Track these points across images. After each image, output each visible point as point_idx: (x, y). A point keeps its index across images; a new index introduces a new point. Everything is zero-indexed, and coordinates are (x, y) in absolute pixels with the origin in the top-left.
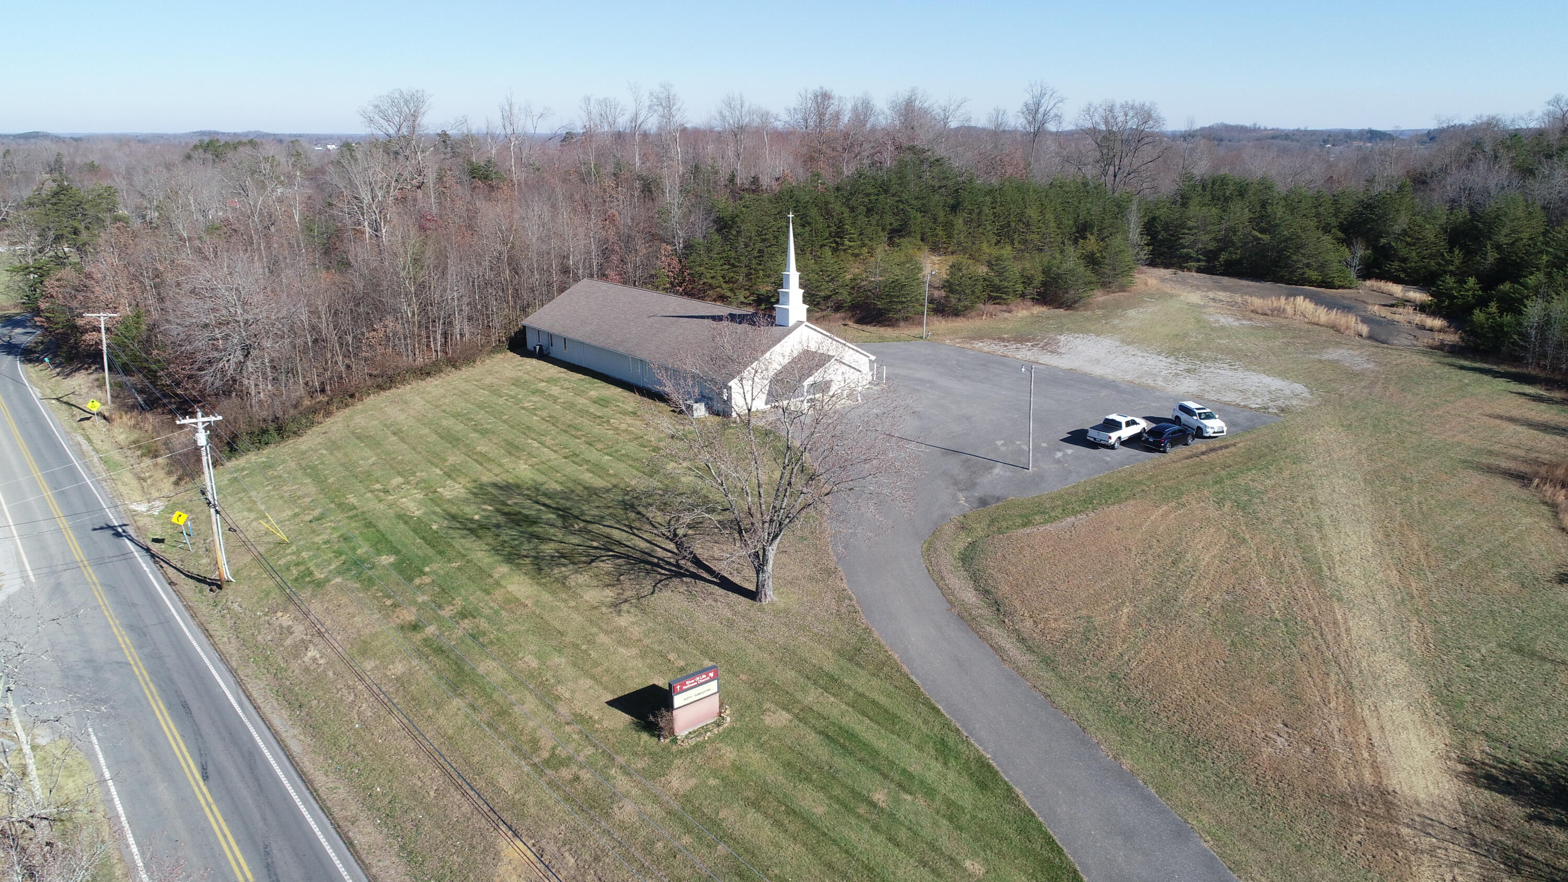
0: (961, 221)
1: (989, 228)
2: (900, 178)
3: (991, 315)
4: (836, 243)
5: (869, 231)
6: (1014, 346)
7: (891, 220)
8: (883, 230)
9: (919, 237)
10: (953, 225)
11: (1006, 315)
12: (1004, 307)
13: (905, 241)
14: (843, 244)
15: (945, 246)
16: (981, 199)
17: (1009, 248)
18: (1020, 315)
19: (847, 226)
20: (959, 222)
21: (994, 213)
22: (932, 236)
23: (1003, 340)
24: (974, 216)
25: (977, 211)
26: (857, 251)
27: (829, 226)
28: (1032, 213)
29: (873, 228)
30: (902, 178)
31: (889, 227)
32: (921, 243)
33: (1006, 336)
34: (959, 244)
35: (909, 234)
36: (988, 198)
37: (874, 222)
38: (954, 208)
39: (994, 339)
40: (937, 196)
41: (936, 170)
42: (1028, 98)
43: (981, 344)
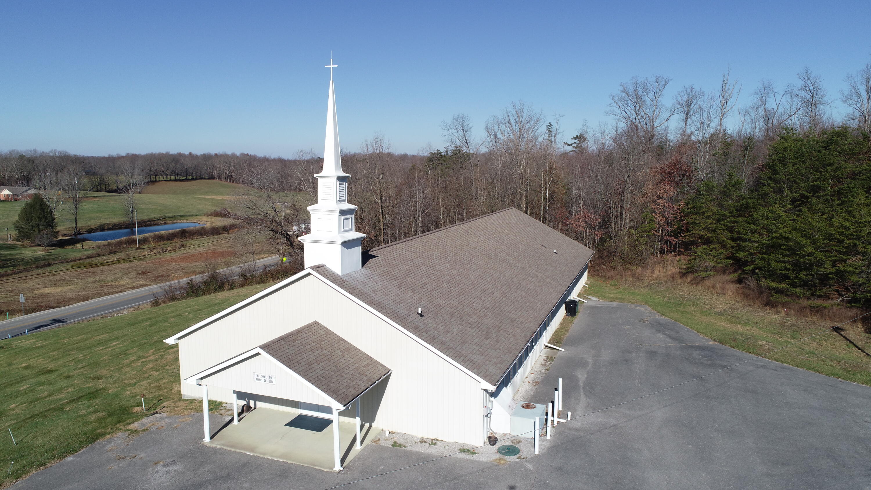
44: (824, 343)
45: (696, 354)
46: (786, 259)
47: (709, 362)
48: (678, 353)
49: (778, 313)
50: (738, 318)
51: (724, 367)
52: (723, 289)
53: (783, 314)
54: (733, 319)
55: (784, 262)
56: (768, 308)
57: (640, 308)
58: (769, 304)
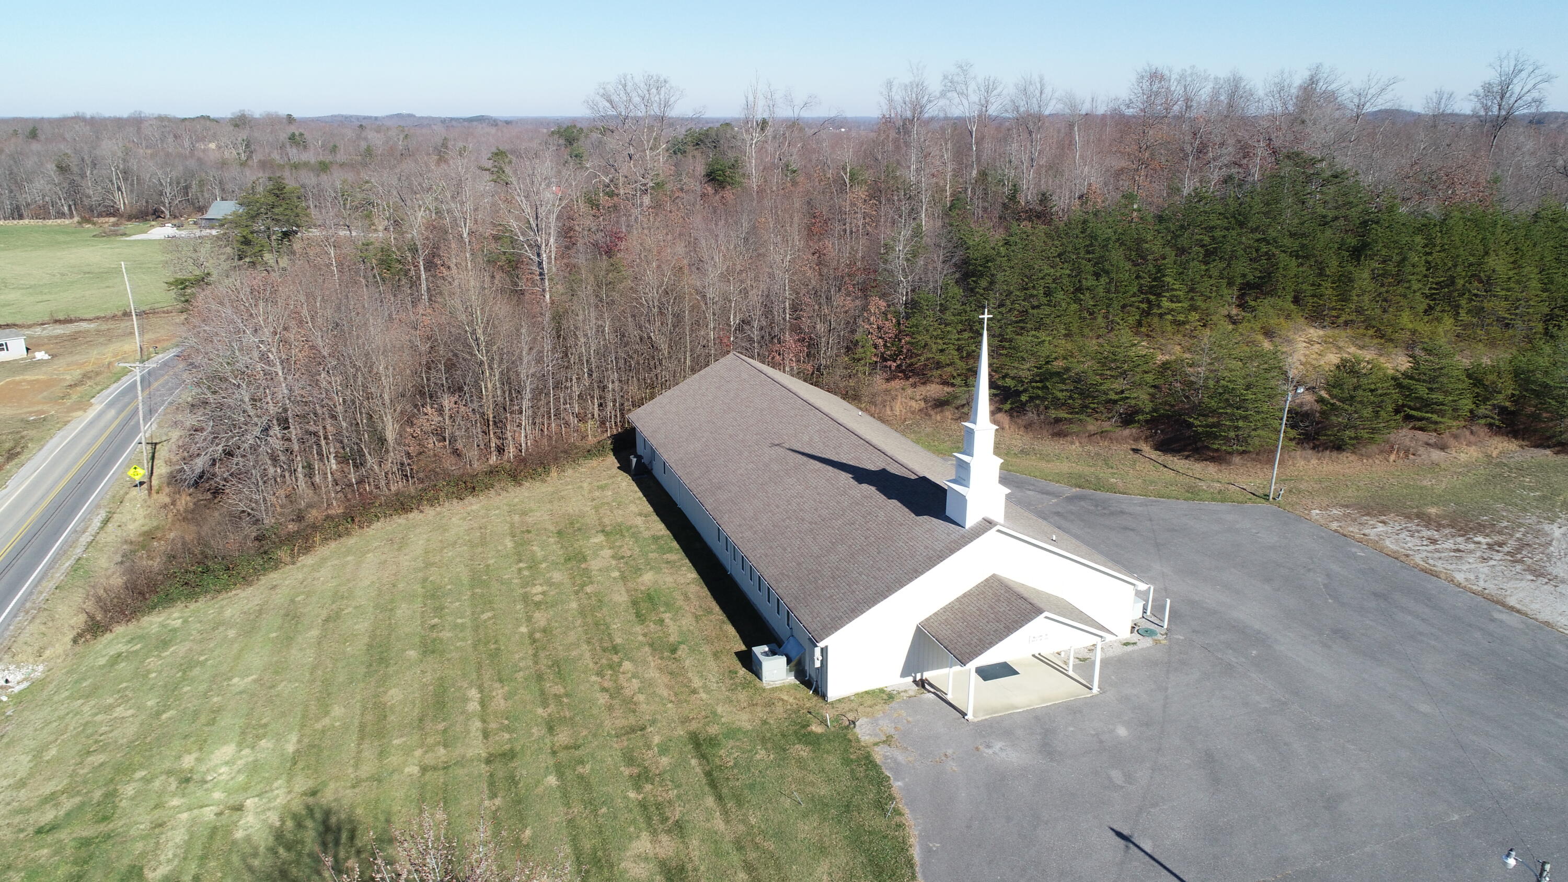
0: (1366, 275)
1: (1416, 286)
2: (1267, 204)
3: (1407, 452)
4: (1149, 302)
5: (1204, 286)
6: (1450, 544)
7: (1242, 268)
8: (1230, 284)
9: (1289, 298)
10: (1351, 280)
11: (1436, 455)
12: (1432, 438)
13: (1266, 306)
14: (1159, 306)
15: (1334, 313)
16: (1404, 239)
17: (1448, 322)
18: (1463, 457)
19: (1167, 279)
20: (1363, 276)
21: (1427, 262)
22: (1313, 296)
23: (1427, 521)
24: (1391, 267)
25: (1396, 258)
26: (1181, 318)
27: (1138, 277)
28: (1498, 264)
29: (1212, 281)
30: (1271, 202)
31: (1239, 281)
32: (1292, 307)
33: (1433, 511)
34: (1359, 311)
35: (1272, 293)
36: (1418, 239)
37: (1215, 273)
38: (1358, 253)
39: (1408, 517)
40: (1329, 233)
41: (1332, 189)
42: (1492, 77)
43: (1381, 528)
44: (1138, 469)
46: (1067, 387)
49: (1072, 443)
50: (1046, 455)
53: (1077, 443)
54: (1044, 458)
55: (1065, 390)
56: (1058, 438)
58: (1060, 434)
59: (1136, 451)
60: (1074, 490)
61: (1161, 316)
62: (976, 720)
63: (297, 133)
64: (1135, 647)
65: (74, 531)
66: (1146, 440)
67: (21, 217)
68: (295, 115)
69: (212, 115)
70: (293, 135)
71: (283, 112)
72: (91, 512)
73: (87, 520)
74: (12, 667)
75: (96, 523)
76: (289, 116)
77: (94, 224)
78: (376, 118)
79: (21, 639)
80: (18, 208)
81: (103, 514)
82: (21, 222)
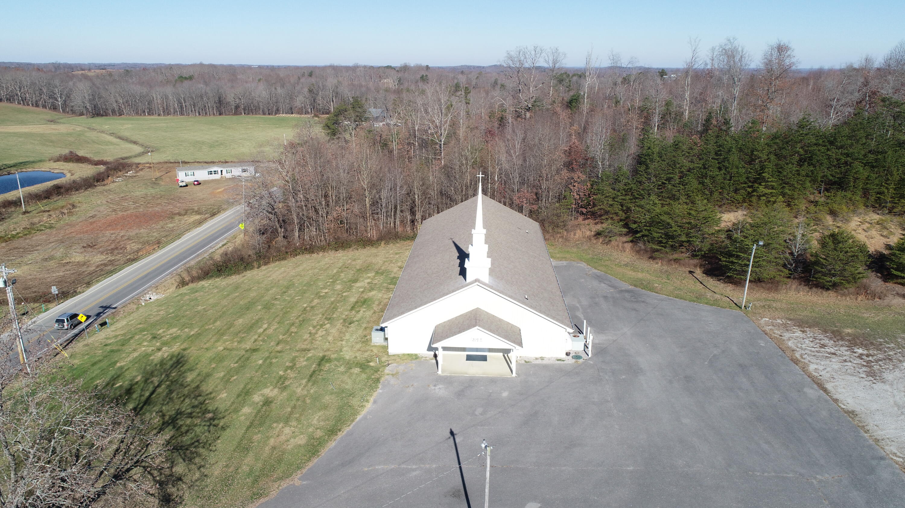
3: (874, 297)
15: (891, 205)
22: (877, 193)
23: (836, 335)
32: (860, 199)
33: (848, 331)
39: (826, 332)
43: (797, 334)
44: (684, 282)
45: (626, 295)
46: (661, 231)
47: (635, 300)
48: (618, 295)
49: (657, 263)
50: (637, 268)
51: (643, 302)
52: (623, 247)
53: (660, 264)
54: (635, 269)
55: (659, 233)
56: (651, 260)
57: (581, 265)
58: (652, 258)
59: (691, 272)
60: (630, 287)
61: (759, 197)
62: (442, 375)
63: (425, 75)
64: (562, 362)
65: (211, 247)
66: (701, 266)
67: (292, 113)
68: (430, 66)
69: (393, 65)
70: (423, 76)
71: (424, 64)
72: (221, 241)
73: (218, 243)
74: (154, 294)
75: (220, 245)
76: (427, 66)
77: (319, 118)
78: (483, 67)
79: (163, 284)
80: (291, 109)
81: (225, 241)
82: (292, 115)
